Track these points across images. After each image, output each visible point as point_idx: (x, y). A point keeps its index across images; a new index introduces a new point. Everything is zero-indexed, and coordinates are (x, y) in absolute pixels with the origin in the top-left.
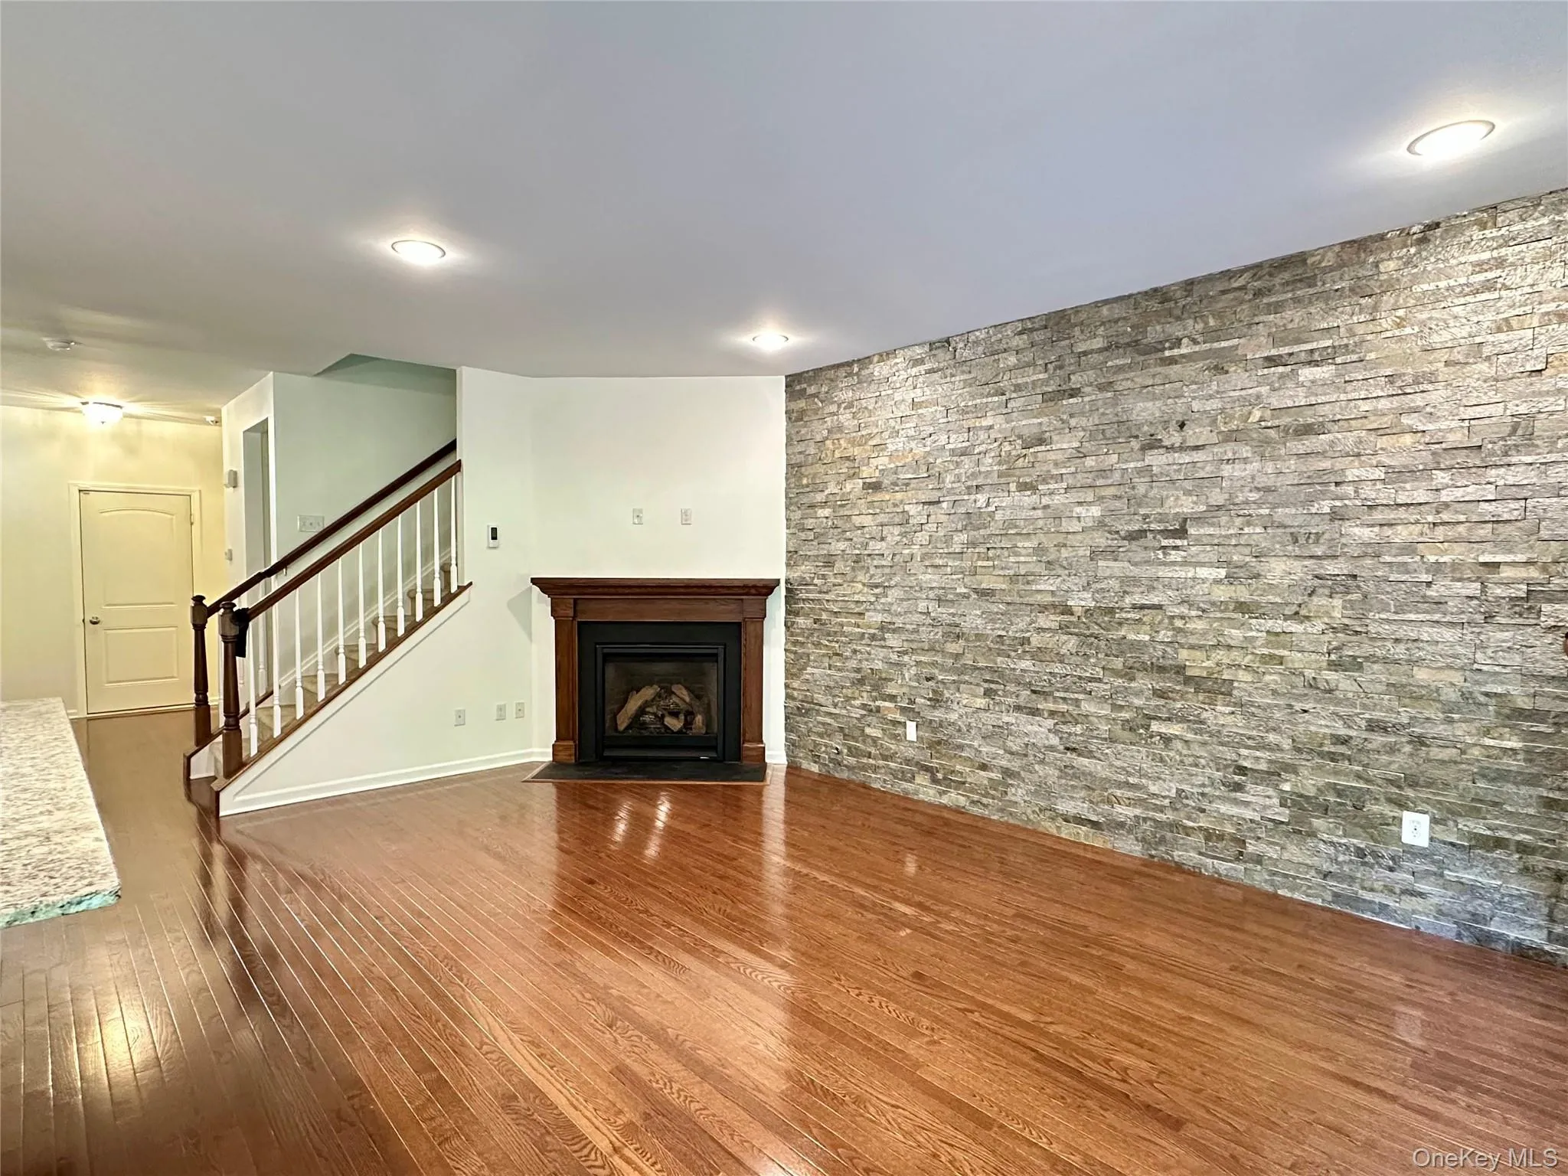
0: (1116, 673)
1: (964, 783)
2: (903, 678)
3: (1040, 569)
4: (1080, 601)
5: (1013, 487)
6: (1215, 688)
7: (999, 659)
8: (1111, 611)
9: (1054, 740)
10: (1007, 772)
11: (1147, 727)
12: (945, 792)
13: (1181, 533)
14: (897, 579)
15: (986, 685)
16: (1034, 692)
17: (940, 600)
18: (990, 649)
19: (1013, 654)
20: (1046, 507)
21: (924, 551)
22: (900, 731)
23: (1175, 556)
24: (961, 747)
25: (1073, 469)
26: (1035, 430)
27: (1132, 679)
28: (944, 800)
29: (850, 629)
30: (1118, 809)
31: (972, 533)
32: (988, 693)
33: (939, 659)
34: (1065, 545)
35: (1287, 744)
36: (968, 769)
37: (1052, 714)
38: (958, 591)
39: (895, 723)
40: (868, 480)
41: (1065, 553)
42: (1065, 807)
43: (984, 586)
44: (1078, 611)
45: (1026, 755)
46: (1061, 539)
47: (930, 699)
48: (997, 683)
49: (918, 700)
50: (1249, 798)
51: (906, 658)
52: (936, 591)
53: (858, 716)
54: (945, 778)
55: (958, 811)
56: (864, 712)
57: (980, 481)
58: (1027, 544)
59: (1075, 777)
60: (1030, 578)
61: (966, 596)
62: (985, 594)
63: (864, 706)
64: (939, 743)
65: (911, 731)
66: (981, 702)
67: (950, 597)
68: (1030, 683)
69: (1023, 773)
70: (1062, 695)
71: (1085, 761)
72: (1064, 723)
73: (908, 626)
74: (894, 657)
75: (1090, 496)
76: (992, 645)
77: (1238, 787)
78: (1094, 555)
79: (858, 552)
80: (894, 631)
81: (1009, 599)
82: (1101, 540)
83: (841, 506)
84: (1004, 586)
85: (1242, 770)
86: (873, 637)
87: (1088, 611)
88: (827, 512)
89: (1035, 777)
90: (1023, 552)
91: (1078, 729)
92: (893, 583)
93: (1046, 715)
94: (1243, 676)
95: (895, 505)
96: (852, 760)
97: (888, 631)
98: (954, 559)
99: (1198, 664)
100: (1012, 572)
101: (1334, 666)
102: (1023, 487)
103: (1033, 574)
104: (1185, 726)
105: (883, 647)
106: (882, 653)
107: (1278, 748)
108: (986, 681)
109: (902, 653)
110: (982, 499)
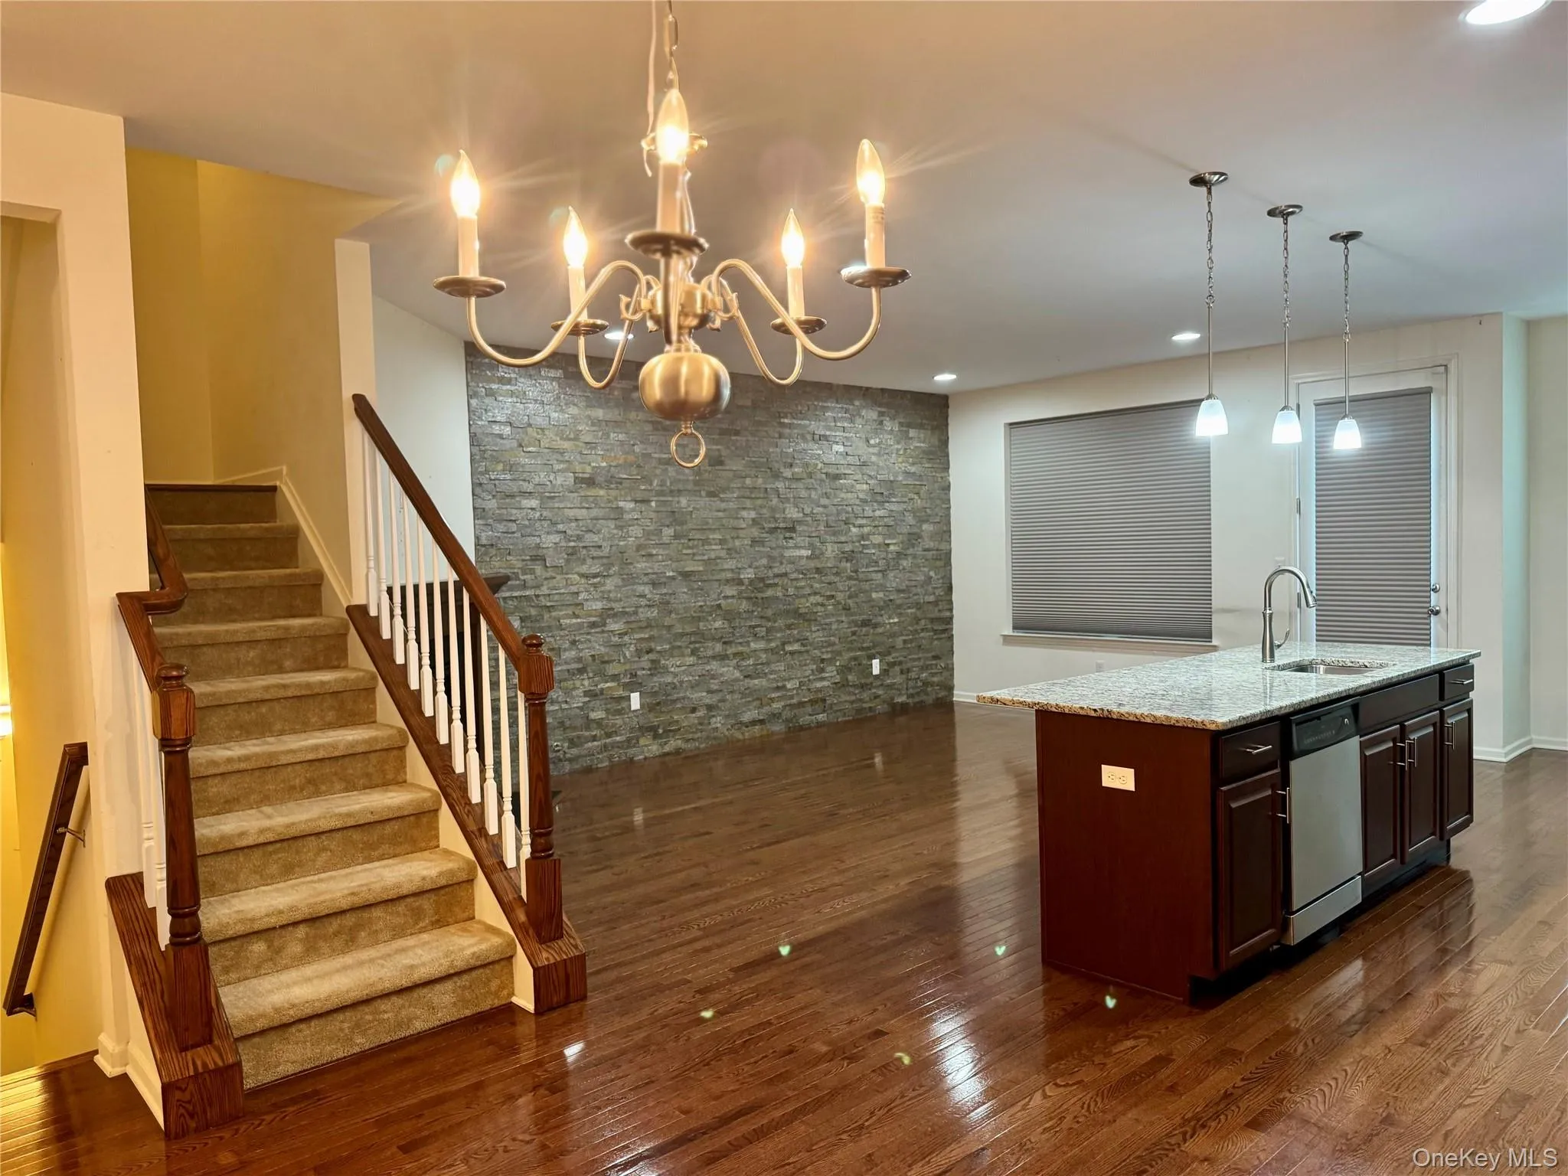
0: (768, 619)
1: (679, 729)
2: (625, 657)
3: (723, 554)
4: (748, 574)
5: (703, 493)
6: (808, 618)
7: (701, 624)
8: (762, 580)
9: (737, 674)
10: (710, 708)
11: (784, 650)
12: (666, 743)
13: (792, 529)
14: (615, 568)
15: (692, 646)
16: (725, 643)
17: (654, 584)
18: (693, 617)
19: (710, 618)
20: (725, 510)
21: (637, 542)
22: (624, 704)
23: (791, 543)
24: (674, 701)
25: (739, 485)
26: (717, 453)
27: (775, 622)
28: (667, 749)
29: (568, 621)
30: (774, 705)
31: (678, 528)
32: (694, 653)
33: (654, 632)
34: (738, 537)
35: (837, 641)
36: (683, 717)
37: (735, 655)
38: (668, 574)
39: (620, 699)
40: (580, 475)
41: (737, 543)
42: (747, 717)
43: (687, 569)
44: (746, 582)
45: (721, 691)
46: (734, 534)
47: (650, 669)
48: (701, 642)
49: (639, 673)
50: (827, 675)
51: (626, 638)
52: (651, 576)
53: (580, 705)
54: (664, 732)
55: (678, 752)
56: (587, 699)
57: (681, 487)
58: (716, 536)
59: (750, 694)
60: (718, 561)
61: (673, 578)
62: (686, 575)
63: (586, 693)
64: (658, 704)
65: (635, 701)
66: (691, 660)
67: (664, 580)
68: (722, 637)
69: (720, 704)
70: (740, 640)
71: (756, 681)
72: (743, 659)
73: (627, 610)
74: (616, 639)
75: (748, 503)
76: (694, 615)
77: (822, 670)
78: (755, 542)
79: (572, 544)
80: (615, 615)
81: (705, 578)
82: (755, 532)
83: (549, 498)
84: (701, 569)
85: (823, 661)
86: (593, 625)
87: (751, 581)
88: (534, 503)
89: (728, 705)
90: (713, 542)
91: (751, 662)
92: (611, 572)
93: (731, 656)
94: (819, 608)
95: (609, 501)
96: (575, 751)
97: (609, 616)
98: (664, 549)
99: (804, 605)
100: (706, 557)
101: (850, 597)
102: (711, 494)
103: (720, 558)
104: (799, 643)
105: (603, 632)
106: (601, 638)
107: (834, 644)
108: (691, 643)
109: (621, 635)
110: (684, 501)
